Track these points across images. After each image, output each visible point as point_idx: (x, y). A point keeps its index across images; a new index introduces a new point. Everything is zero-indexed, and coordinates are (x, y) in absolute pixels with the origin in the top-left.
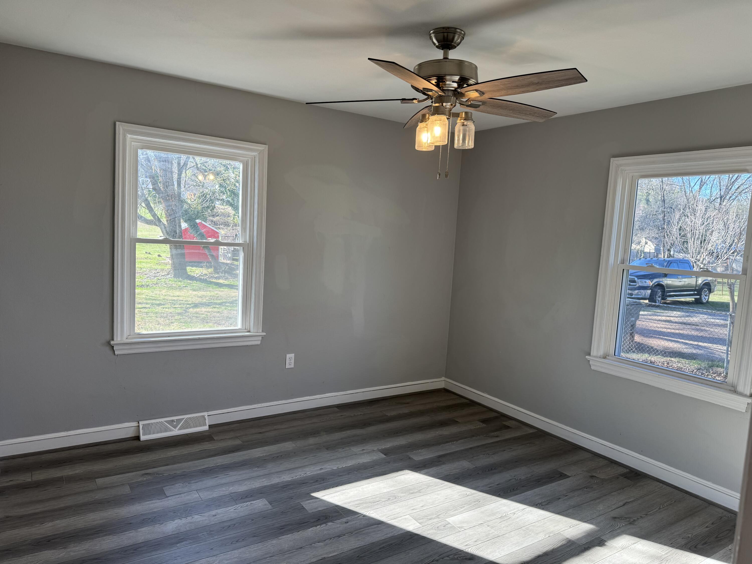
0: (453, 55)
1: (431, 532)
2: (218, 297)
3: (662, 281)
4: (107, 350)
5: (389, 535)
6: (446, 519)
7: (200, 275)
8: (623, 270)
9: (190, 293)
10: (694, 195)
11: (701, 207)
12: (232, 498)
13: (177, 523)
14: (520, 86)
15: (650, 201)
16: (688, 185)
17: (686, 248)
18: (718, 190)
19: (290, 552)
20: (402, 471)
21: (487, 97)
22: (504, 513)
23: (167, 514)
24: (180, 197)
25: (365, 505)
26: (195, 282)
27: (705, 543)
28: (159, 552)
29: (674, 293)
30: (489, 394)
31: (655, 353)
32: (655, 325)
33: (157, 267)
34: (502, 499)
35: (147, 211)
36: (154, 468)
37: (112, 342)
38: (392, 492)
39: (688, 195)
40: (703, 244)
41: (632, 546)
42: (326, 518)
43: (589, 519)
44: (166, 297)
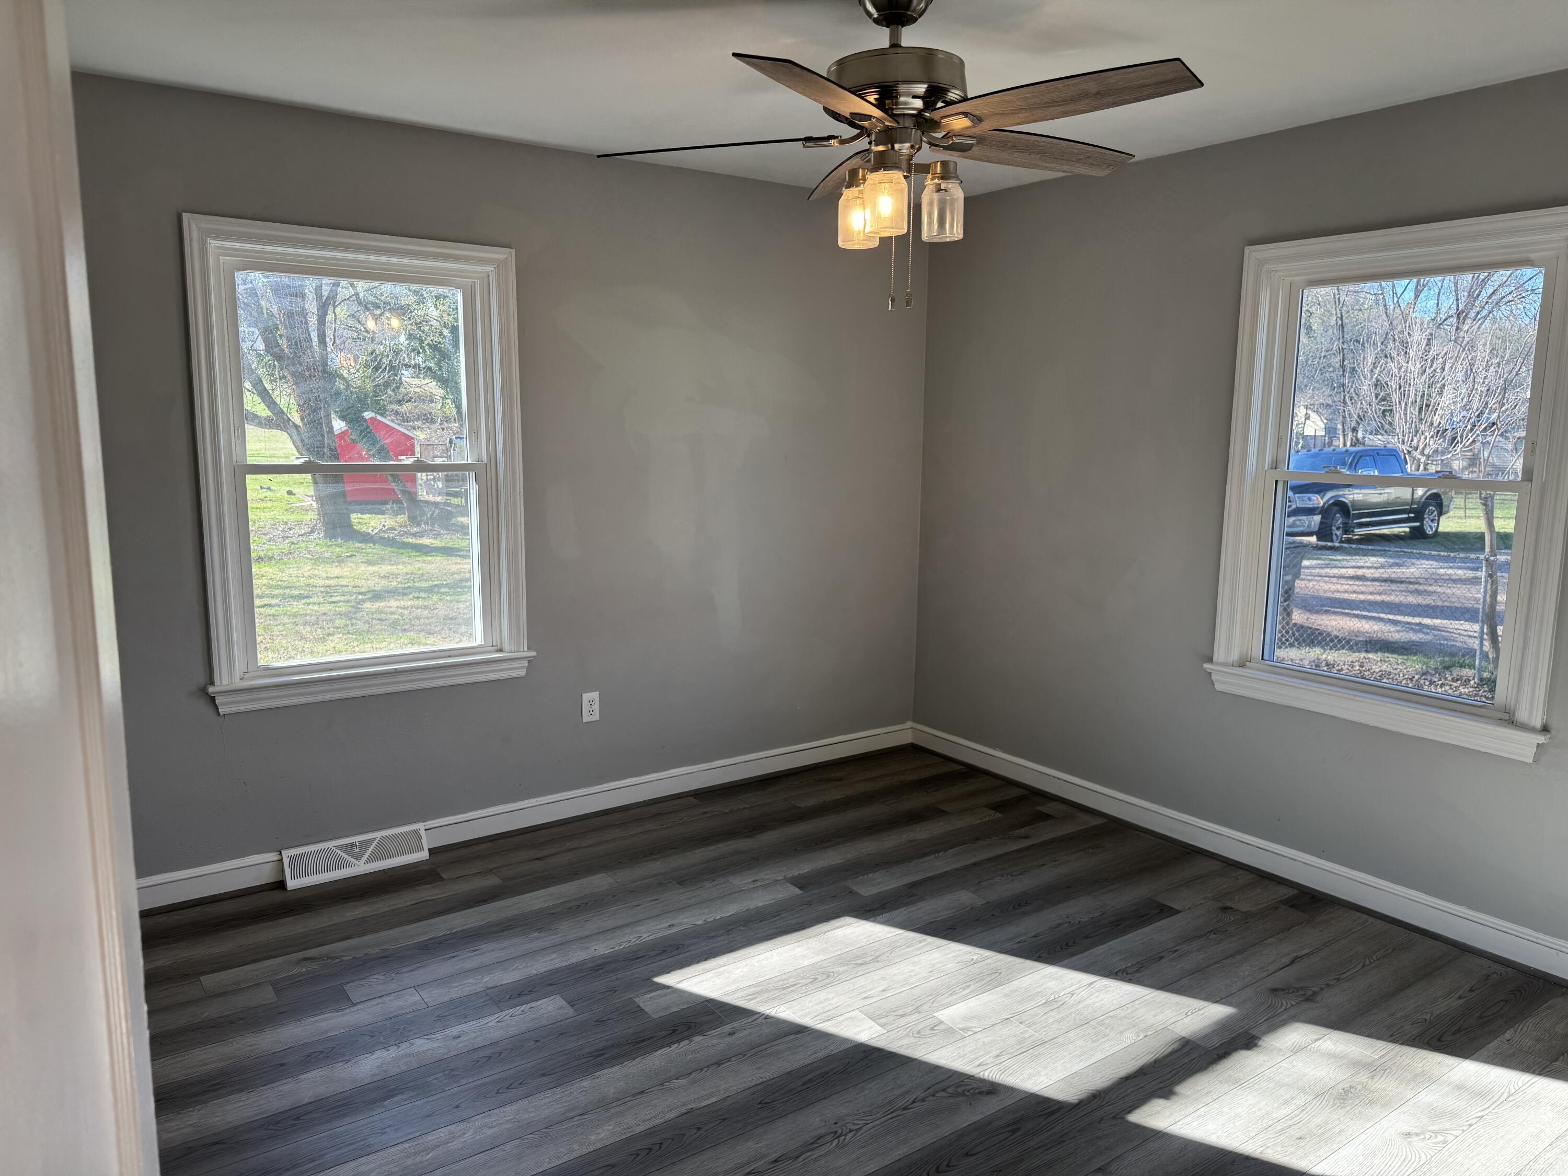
0: (911, 37)
1: (905, 1041)
2: (423, 575)
3: (1343, 496)
4: (202, 705)
5: (821, 1055)
6: (935, 1014)
7: (381, 530)
8: (1277, 481)
9: (363, 569)
10: (1402, 313)
11: (1418, 337)
12: (491, 999)
13: (381, 1058)
14: (1058, 102)
15: (1314, 328)
16: (1391, 292)
17: (1390, 424)
18: (1451, 300)
19: (620, 1102)
20: (838, 920)
21: (989, 128)
22: (1052, 994)
23: (357, 1041)
24: (327, 364)
25: (766, 995)
26: (372, 545)
27: (1459, 1031)
28: (347, 1120)
29: (1368, 519)
30: (1005, 751)
31: (1335, 646)
32: (1333, 587)
33: (289, 517)
34: (1046, 965)
35: (258, 399)
36: (322, 945)
37: (211, 690)
38: (819, 964)
39: (1391, 312)
40: (1425, 414)
41: (1313, 1045)
42: (689, 1028)
43: (1224, 996)
44: (312, 580)
